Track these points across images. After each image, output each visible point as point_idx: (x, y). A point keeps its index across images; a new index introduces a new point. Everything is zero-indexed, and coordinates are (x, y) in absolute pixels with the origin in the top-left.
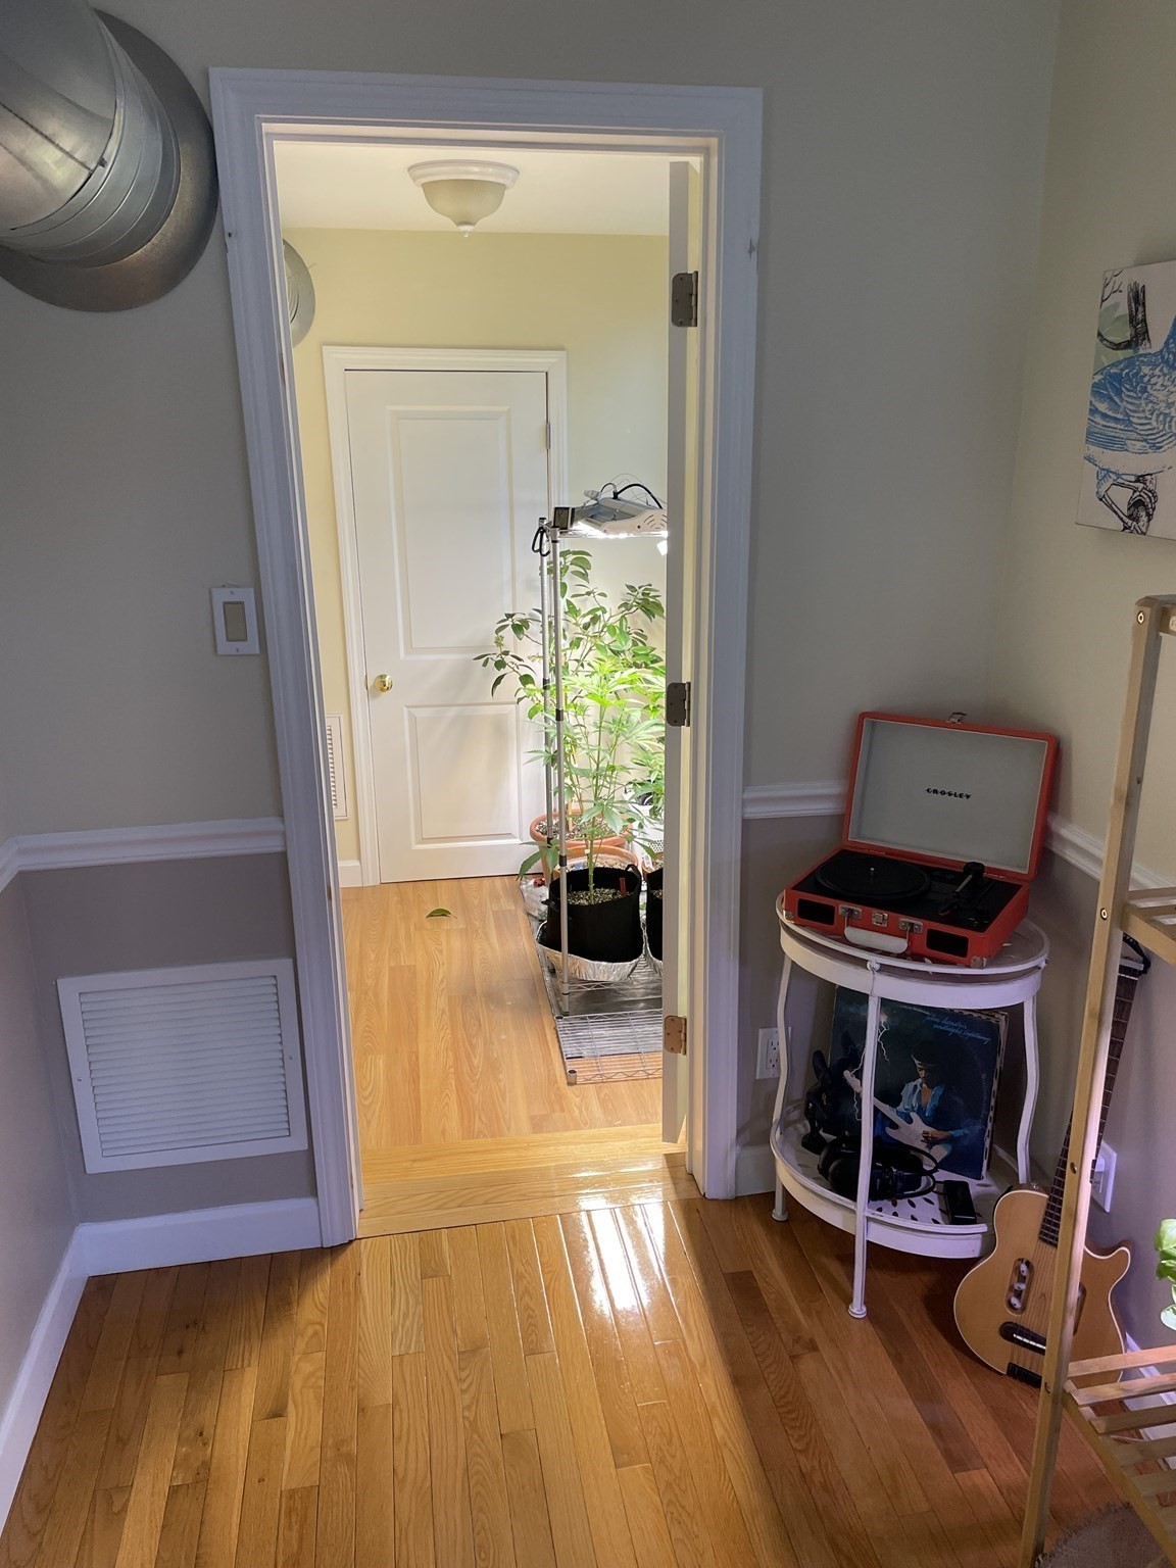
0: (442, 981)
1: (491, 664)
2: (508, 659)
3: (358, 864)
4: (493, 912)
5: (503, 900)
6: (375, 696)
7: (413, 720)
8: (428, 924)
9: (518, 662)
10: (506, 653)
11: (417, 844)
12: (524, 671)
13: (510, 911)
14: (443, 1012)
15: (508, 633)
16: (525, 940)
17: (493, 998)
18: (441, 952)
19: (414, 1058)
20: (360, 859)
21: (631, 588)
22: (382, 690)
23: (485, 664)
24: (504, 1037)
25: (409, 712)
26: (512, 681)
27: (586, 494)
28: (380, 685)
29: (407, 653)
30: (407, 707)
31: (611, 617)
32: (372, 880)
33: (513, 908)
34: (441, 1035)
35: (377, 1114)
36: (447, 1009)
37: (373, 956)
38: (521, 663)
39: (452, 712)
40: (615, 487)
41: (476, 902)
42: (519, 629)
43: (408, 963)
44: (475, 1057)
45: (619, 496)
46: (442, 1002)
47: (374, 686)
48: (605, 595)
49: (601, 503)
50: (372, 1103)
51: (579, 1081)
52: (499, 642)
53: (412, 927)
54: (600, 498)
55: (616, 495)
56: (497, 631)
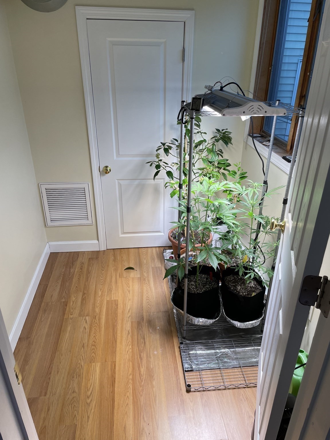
0: (129, 311)
1: (154, 166)
2: (161, 164)
3: (97, 242)
4: (152, 267)
5: (156, 260)
6: (103, 175)
7: (120, 185)
8: (125, 273)
9: (166, 165)
10: (161, 160)
11: (121, 234)
12: (168, 169)
13: (159, 267)
14: (129, 333)
15: (162, 151)
16: (165, 285)
17: (150, 323)
18: (129, 291)
19: (113, 365)
20: (98, 240)
21: (218, 130)
22: (106, 173)
23: (151, 165)
24: (155, 353)
25: (118, 182)
26: (163, 173)
27: (206, 87)
28: (105, 171)
29: (117, 157)
30: (117, 180)
31: (208, 144)
32: (103, 248)
33: (160, 266)
34: (127, 350)
35: (93, 411)
36: (130, 331)
37: (100, 293)
38: (167, 165)
39: (137, 182)
40: (222, 84)
41: (145, 261)
42: (166, 151)
43: (114, 299)
44: (142, 368)
45: (224, 89)
46: (128, 326)
47: (103, 171)
48: (205, 133)
49: (213, 92)
50: (91, 401)
51: (192, 390)
52: (158, 156)
53: (118, 275)
54: (213, 90)
55: (222, 88)
56: (157, 151)
